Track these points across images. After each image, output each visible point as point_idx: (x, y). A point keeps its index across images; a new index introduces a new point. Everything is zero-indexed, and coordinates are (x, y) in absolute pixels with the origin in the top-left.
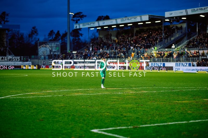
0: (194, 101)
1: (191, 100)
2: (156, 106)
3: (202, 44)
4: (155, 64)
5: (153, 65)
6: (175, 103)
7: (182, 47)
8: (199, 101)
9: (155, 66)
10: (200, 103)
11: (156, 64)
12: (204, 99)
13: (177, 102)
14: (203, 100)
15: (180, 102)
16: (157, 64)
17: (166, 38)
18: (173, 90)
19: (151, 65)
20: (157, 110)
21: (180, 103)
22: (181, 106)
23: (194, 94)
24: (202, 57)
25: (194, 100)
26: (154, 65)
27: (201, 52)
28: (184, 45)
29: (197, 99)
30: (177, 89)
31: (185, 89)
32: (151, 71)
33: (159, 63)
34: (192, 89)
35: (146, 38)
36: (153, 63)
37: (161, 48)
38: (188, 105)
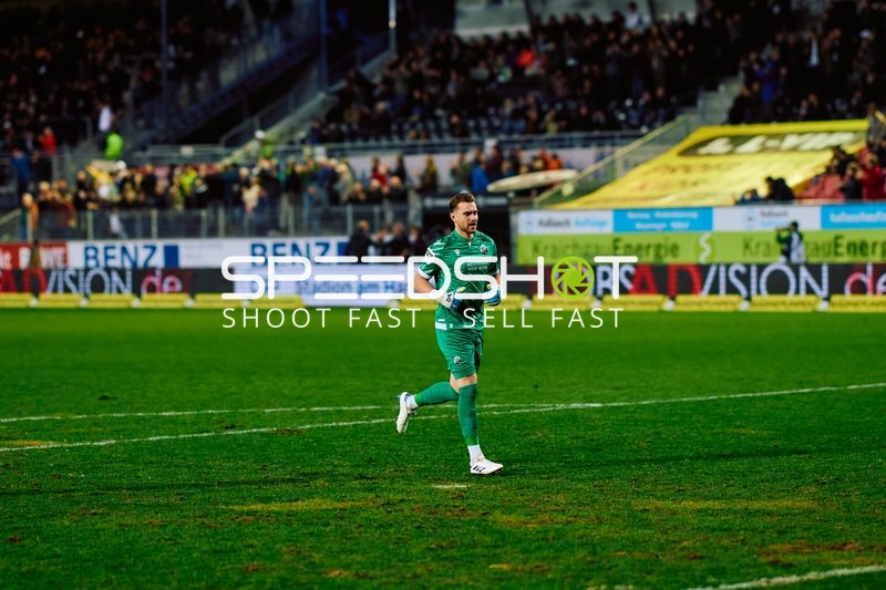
0: (371, 496)
1: (353, 490)
2: (115, 541)
3: (428, 115)
4: (110, 252)
5: (101, 257)
6: (242, 513)
7: (292, 131)
8: (402, 501)
9: (112, 263)
10: (407, 512)
11: (117, 252)
12: (437, 481)
13: (259, 507)
14: (431, 492)
15: (275, 507)
16: (124, 250)
17: (185, 71)
18: (233, 427)
19: (87, 258)
20: (115, 569)
21: (278, 514)
22: (283, 532)
23: (372, 451)
24: (429, 202)
25: (370, 490)
26: (107, 257)
27: (416, 165)
28: (303, 121)
29: (393, 480)
30: (259, 420)
31: (313, 417)
32: (84, 303)
33: (140, 243)
34: (357, 415)
35: (43, 70)
36: (100, 245)
37: (155, 142)
38: (327, 525)
